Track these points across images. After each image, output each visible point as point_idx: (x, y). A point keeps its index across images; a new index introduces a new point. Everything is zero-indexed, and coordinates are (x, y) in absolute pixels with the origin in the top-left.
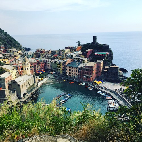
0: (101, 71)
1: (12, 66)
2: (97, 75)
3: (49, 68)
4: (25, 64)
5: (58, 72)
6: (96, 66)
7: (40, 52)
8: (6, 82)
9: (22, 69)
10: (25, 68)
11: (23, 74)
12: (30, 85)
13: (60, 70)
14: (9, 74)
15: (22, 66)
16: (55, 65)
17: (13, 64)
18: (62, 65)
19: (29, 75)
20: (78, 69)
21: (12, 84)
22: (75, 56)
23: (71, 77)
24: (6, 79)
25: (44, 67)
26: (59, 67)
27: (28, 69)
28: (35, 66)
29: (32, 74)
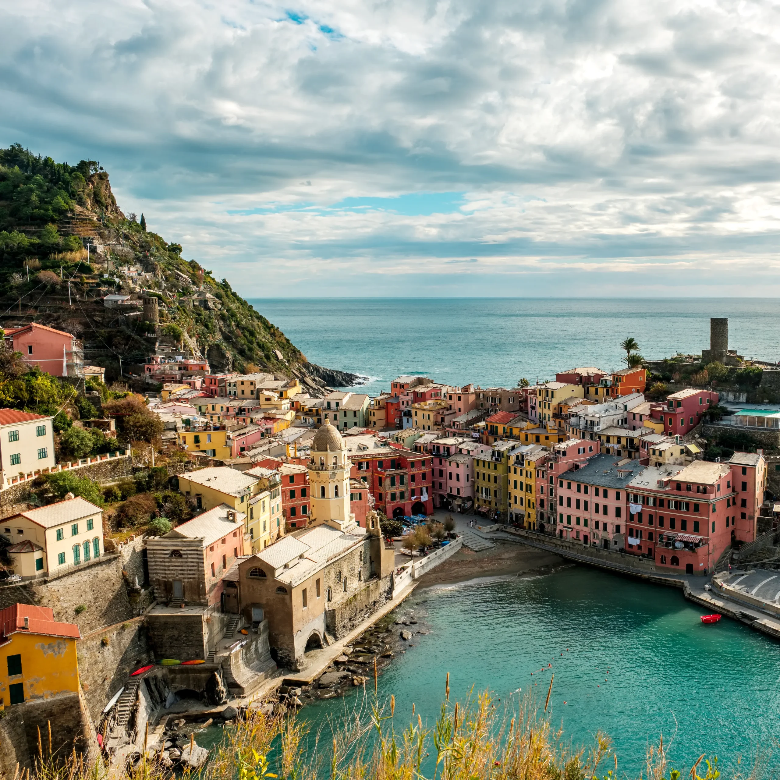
0: (757, 515)
1: (252, 471)
2: (733, 532)
3: (458, 489)
4: (322, 464)
5: (511, 514)
6: (728, 482)
7: (410, 398)
8: (213, 565)
9: (304, 493)
10: (323, 488)
11: (310, 523)
12: (345, 591)
13: (522, 504)
14: (231, 518)
15: (304, 475)
16: (496, 474)
17: (253, 460)
18: (538, 476)
19: (342, 527)
20: (628, 500)
21: (244, 580)
22: (608, 424)
23: (589, 542)
24: (209, 549)
25: (433, 483)
26: (515, 488)
27: (337, 494)
28: (380, 478)
29: (358, 525)
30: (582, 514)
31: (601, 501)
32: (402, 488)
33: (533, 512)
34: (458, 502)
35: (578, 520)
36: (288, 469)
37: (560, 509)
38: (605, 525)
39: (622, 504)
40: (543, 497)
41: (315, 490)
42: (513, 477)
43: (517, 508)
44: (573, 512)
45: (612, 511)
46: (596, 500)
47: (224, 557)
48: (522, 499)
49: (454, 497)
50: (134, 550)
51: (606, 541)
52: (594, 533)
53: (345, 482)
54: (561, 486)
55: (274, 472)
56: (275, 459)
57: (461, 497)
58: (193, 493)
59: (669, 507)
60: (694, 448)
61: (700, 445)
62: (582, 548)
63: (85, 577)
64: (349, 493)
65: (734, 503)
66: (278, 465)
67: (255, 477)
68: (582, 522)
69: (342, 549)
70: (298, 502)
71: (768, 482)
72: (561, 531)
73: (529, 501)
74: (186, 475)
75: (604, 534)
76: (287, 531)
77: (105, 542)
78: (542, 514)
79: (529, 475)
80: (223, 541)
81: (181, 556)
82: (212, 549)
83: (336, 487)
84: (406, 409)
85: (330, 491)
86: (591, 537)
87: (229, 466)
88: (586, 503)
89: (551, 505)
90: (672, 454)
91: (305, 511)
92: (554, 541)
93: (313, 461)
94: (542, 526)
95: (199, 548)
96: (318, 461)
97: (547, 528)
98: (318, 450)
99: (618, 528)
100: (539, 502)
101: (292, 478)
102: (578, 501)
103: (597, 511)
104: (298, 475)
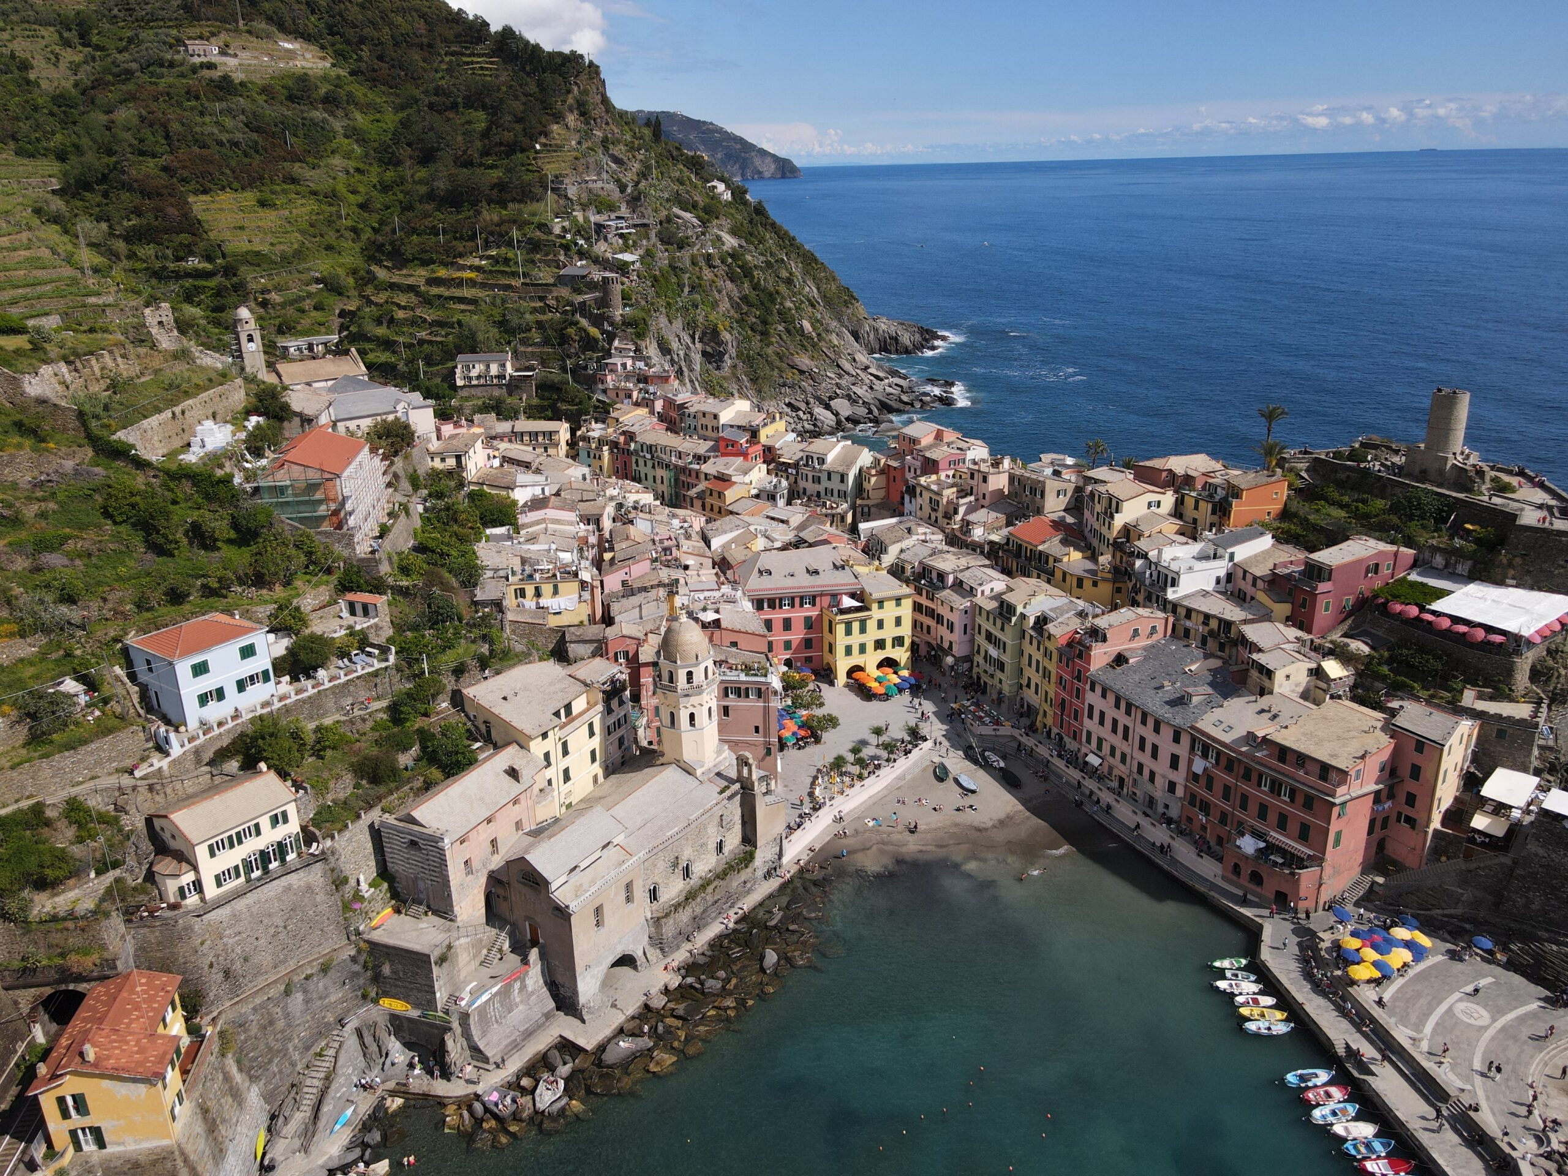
0: (1436, 823)
2: (1380, 843)
6: (1383, 763)
20: (1192, 748)
28: (831, 622)
30: (1118, 742)
31: (1149, 735)
32: (863, 639)
33: (1050, 711)
34: (950, 660)
35: (1113, 749)
37: (1088, 723)
38: (1153, 774)
39: (1182, 749)
40: (1066, 695)
42: (1030, 649)
43: (1030, 696)
44: (1105, 732)
45: (1164, 757)
46: (1141, 730)
48: (1037, 685)
51: (1152, 797)
52: (1135, 780)
54: (1093, 689)
59: (1260, 785)
65: (1391, 798)
68: (1118, 755)
73: (1046, 692)
75: (1149, 787)
78: (1062, 720)
79: (1048, 654)
86: (1128, 782)
88: (1126, 728)
89: (1076, 711)
97: (1068, 743)
99: (1172, 787)
100: (1059, 701)
102: (1115, 722)
103: (1142, 748)
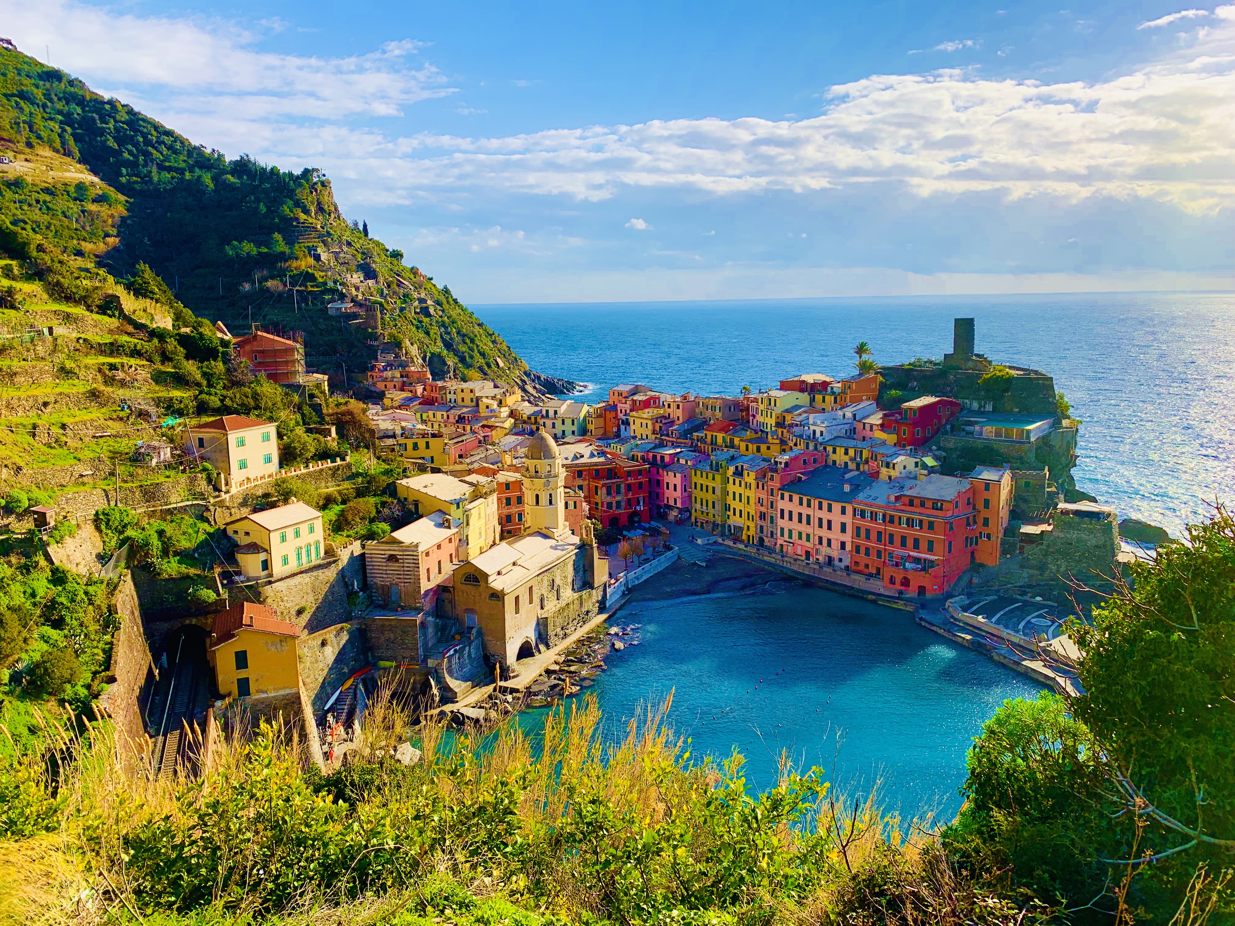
1: (468, 478)
2: (973, 554)
3: (675, 500)
4: (537, 472)
5: (729, 526)
6: (969, 499)
7: (628, 406)
8: (428, 570)
9: (520, 500)
10: (537, 496)
11: (525, 530)
12: (558, 599)
13: (741, 516)
14: (447, 525)
15: (520, 483)
16: (714, 485)
17: (470, 467)
18: (758, 487)
19: (556, 535)
20: (854, 515)
21: (459, 586)
22: (835, 435)
23: (811, 559)
24: (424, 554)
25: (650, 493)
26: (734, 499)
27: (551, 503)
28: (596, 487)
29: (573, 534)
30: (803, 528)
31: (825, 515)
32: (618, 498)
33: (752, 525)
34: (674, 513)
35: (800, 534)
36: (503, 477)
37: (781, 523)
38: (829, 541)
39: (848, 519)
40: (763, 509)
41: (529, 498)
42: (731, 488)
43: (735, 521)
44: (795, 525)
45: (836, 527)
46: (819, 514)
47: (439, 562)
48: (741, 511)
49: (670, 508)
50: (352, 553)
51: (830, 557)
52: (817, 550)
53: (559, 490)
54: (782, 498)
55: (490, 479)
56: (491, 466)
57: (678, 508)
58: (410, 499)
59: (900, 524)
60: (930, 461)
61: (936, 458)
62: (804, 564)
63: (306, 579)
64: (563, 502)
65: (975, 523)
66: (495, 473)
67: (471, 484)
68: (804, 536)
69: (555, 557)
70: (514, 510)
71: (1015, 500)
72: (782, 545)
73: (748, 513)
74: (404, 482)
75: (829, 550)
76: (502, 538)
77: (325, 545)
78: (762, 527)
79: (748, 486)
80: (439, 547)
81: (397, 560)
82: (427, 554)
83: (551, 495)
84: (624, 418)
85: (544, 500)
86: (813, 552)
87: (446, 473)
88: (808, 516)
89: (772, 517)
90: (905, 467)
91: (520, 519)
92: (774, 555)
93: (528, 469)
94: (761, 540)
95: (415, 553)
96: (532, 469)
97: (767, 542)
98: (532, 458)
99: (843, 545)
100: (758, 515)
101: (508, 485)
102: (800, 514)
103: (820, 526)
104: (513, 482)
